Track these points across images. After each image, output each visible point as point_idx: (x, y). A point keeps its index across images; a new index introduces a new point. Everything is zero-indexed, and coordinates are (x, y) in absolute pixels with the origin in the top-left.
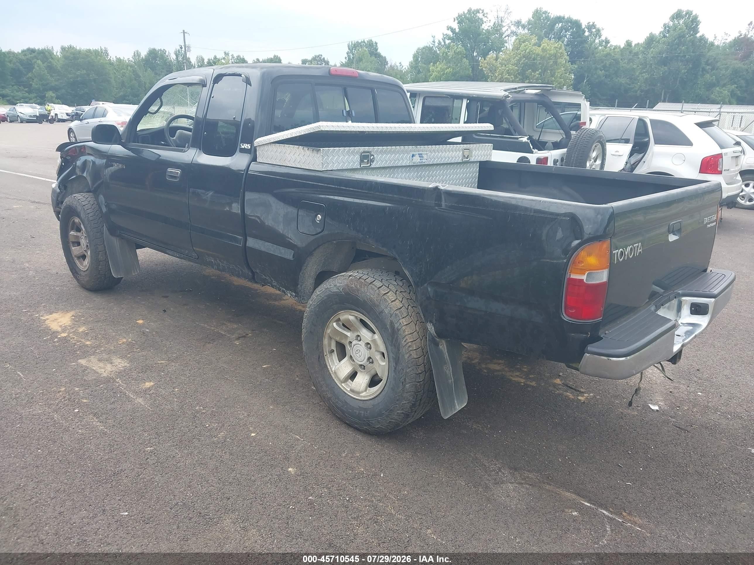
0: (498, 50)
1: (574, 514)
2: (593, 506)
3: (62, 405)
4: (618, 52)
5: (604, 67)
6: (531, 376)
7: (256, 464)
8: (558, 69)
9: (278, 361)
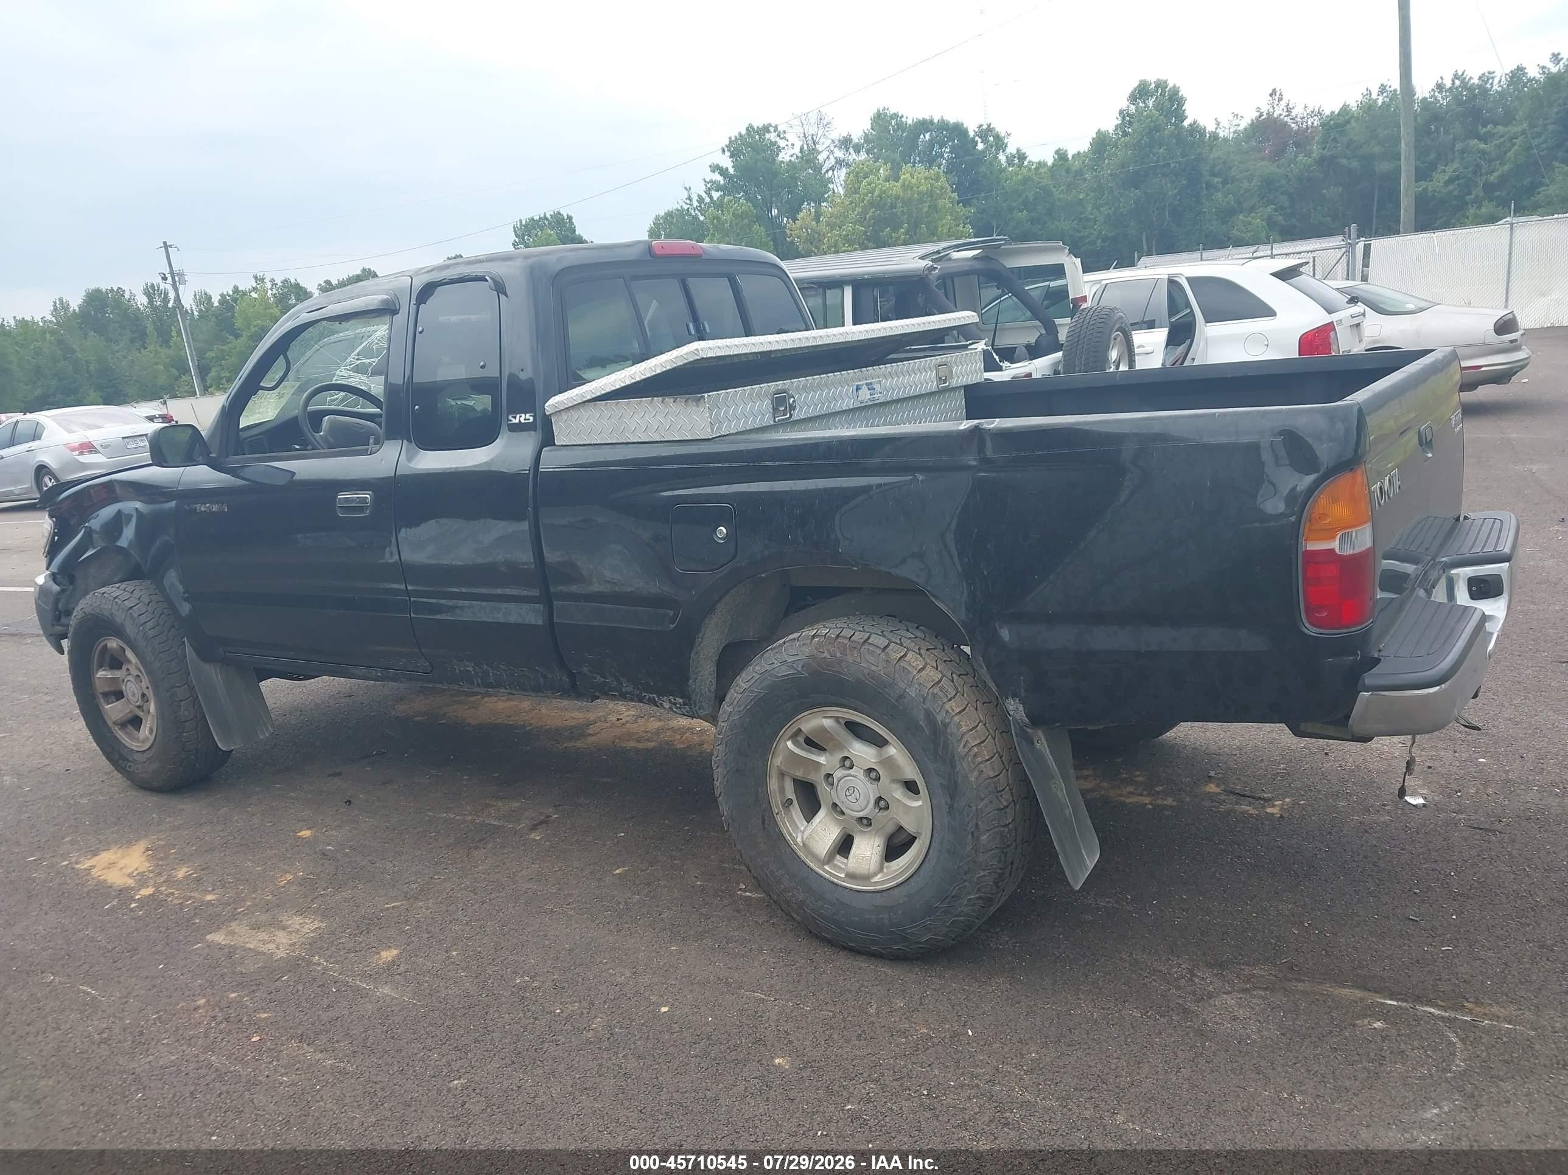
0: (819, 199)
1: (1375, 1025)
2: (1405, 1004)
3: (216, 1036)
4: (1045, 173)
5: (1026, 204)
6: (1158, 789)
7: (702, 1065)
8: (941, 219)
9: (640, 856)
